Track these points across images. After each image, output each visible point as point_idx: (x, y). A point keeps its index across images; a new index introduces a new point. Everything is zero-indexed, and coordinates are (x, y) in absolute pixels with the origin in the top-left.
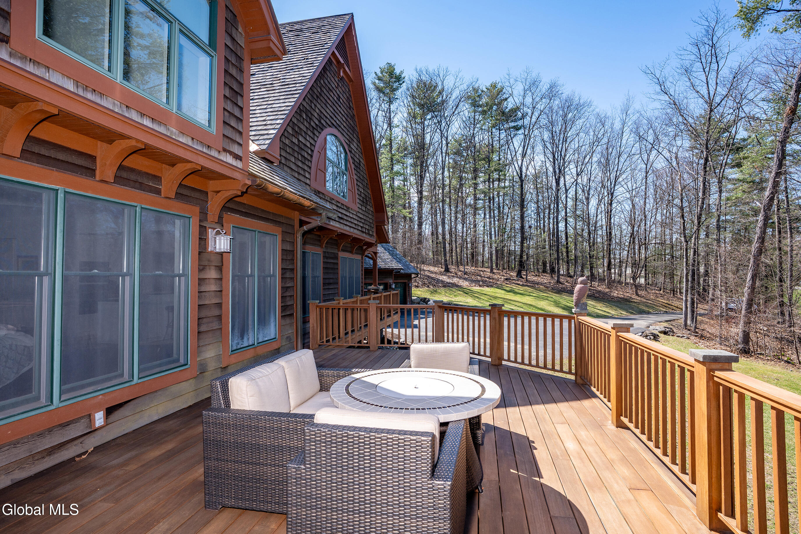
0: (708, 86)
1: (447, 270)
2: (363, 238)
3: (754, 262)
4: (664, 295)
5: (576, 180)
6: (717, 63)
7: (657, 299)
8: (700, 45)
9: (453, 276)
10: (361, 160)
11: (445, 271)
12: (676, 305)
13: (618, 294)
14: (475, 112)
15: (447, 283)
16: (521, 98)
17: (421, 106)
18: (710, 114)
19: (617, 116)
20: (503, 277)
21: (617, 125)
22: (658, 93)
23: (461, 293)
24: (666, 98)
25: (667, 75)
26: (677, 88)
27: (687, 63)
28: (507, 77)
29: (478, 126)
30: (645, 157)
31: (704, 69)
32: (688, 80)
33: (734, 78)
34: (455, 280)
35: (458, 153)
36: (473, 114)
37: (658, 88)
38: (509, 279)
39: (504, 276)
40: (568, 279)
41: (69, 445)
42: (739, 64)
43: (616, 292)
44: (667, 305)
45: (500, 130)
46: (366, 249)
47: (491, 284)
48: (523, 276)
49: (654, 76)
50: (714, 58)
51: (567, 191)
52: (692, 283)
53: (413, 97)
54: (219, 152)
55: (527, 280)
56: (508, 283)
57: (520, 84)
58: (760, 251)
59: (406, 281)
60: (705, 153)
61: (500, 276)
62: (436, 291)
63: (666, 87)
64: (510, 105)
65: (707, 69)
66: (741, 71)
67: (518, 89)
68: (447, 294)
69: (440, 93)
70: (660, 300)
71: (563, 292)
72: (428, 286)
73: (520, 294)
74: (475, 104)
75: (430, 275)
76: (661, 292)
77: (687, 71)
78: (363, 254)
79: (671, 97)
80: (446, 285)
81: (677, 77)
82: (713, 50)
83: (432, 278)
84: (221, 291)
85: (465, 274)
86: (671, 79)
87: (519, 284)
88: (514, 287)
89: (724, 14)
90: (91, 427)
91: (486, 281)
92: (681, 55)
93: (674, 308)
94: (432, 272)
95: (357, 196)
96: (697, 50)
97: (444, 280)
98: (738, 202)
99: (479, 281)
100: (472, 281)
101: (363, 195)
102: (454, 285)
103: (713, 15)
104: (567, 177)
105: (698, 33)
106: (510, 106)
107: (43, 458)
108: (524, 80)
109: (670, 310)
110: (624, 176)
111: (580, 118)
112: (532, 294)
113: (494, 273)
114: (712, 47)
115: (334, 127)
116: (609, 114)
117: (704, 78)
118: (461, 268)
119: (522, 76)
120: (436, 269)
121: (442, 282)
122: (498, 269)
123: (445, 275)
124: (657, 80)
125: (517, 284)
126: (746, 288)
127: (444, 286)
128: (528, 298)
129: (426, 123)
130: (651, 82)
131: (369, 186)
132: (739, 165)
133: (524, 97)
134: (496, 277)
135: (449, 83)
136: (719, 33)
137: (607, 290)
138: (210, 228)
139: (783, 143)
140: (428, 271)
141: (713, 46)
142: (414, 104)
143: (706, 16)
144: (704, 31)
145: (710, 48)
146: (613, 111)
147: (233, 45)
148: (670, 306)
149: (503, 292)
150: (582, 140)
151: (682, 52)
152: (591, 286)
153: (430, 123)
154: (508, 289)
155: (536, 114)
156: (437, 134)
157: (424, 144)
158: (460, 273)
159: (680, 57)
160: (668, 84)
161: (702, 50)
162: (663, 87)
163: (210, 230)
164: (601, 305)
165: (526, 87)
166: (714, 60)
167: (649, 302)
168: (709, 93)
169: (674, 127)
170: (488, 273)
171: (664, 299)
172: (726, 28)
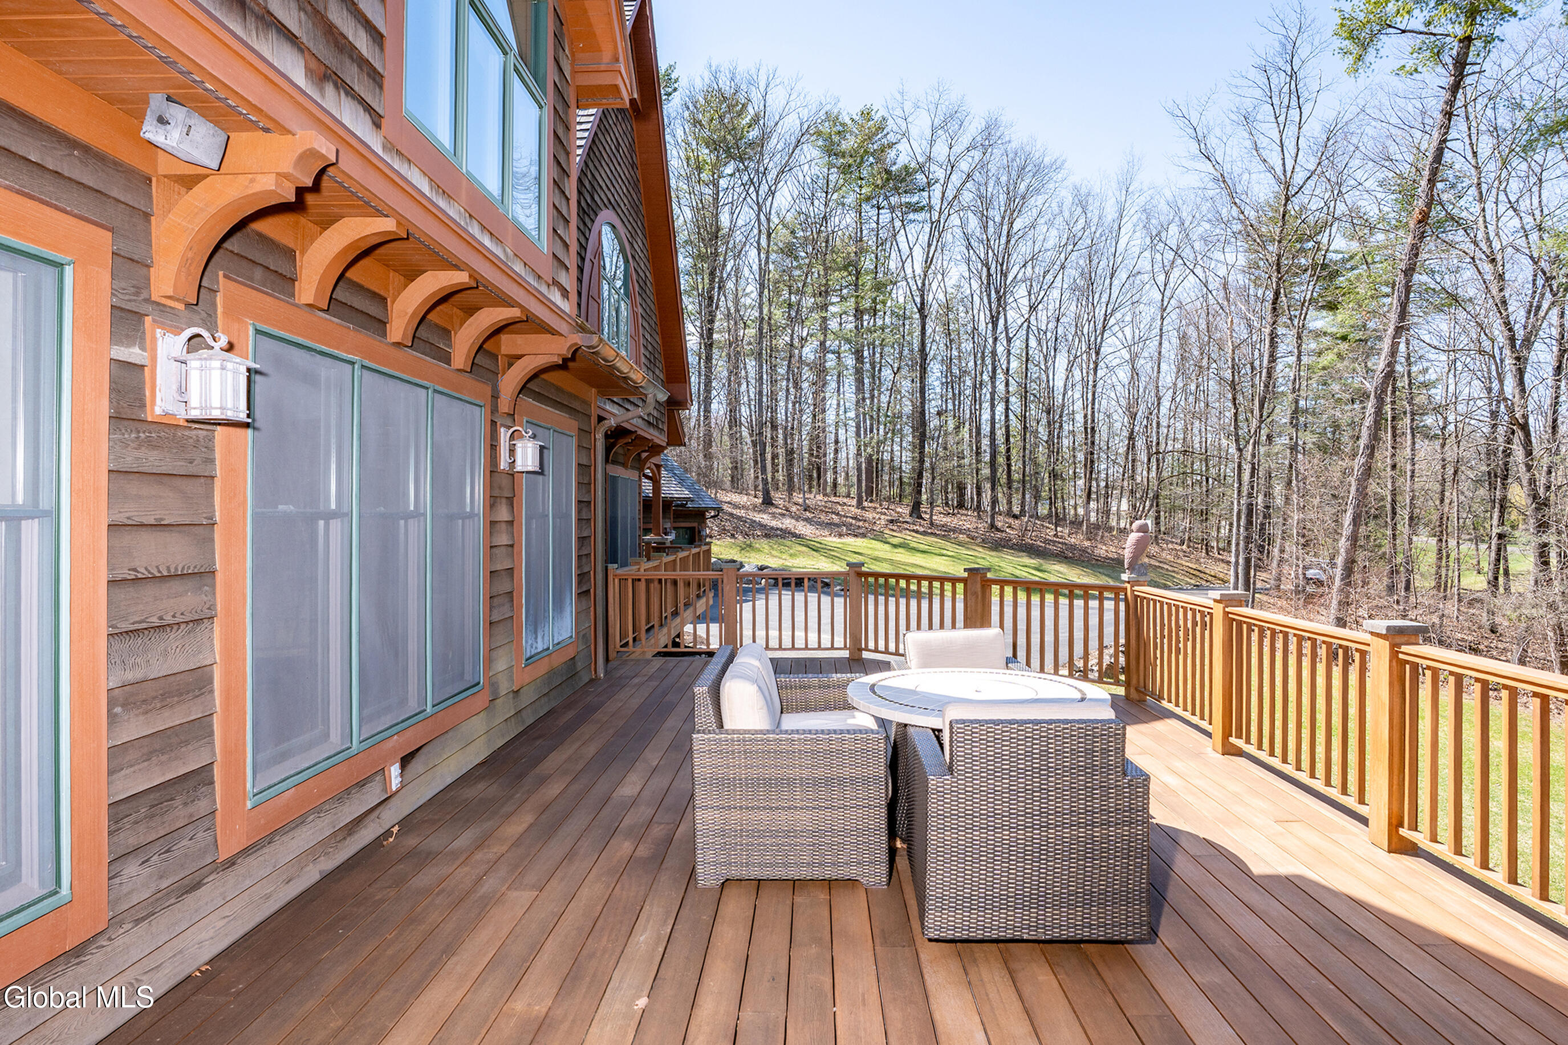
0: (1283, 151)
1: (768, 502)
2: (649, 437)
3: (1357, 490)
4: (1191, 553)
5: (1028, 320)
6: (1300, 108)
7: (1179, 561)
8: (1271, 71)
9: (783, 515)
10: (648, 274)
11: (763, 503)
12: (1213, 573)
13: (1107, 551)
14: (830, 166)
15: (772, 528)
16: (924, 143)
17: (713, 145)
18: (1285, 205)
19: (1111, 194)
20: (883, 517)
21: (1111, 213)
22: (1194, 157)
23: (804, 549)
24: (1208, 166)
25: (1211, 123)
26: (1228, 151)
27: (1248, 104)
28: (899, 97)
29: (835, 196)
30: (1161, 279)
31: (1276, 118)
32: (1247, 136)
33: (1328, 139)
34: (788, 523)
35: (789, 251)
36: (826, 170)
37: (1194, 146)
38: (897, 521)
39: (885, 514)
40: (1011, 520)
41: (367, 820)
42: (1335, 113)
43: (1104, 548)
44: (1198, 573)
45: (879, 208)
46: (648, 458)
47: (861, 531)
48: (923, 516)
49: (1187, 122)
50: (1294, 98)
51: (1009, 340)
52: (1247, 529)
53: (696, 123)
54: (549, 285)
55: (932, 524)
56: (895, 528)
57: (925, 113)
58: (1368, 471)
59: (695, 525)
60: (1274, 279)
61: (876, 515)
62: (750, 546)
63: (1208, 145)
64: (901, 157)
65: (1281, 119)
66: (1339, 126)
67: (920, 126)
68: (774, 553)
69: (756, 120)
70: (1184, 563)
71: (1004, 547)
72: (733, 536)
73: (919, 551)
74: (831, 150)
75: (734, 512)
76: (1184, 547)
77: (1246, 120)
78: (641, 469)
79: (1217, 166)
80: (770, 533)
81: (1229, 130)
82: (1293, 83)
83: (739, 518)
84: (512, 546)
85: (805, 510)
86: (1218, 132)
87: (917, 532)
88: (908, 537)
89: (1311, 18)
90: (386, 792)
91: (851, 525)
92: (1237, 87)
93: (1210, 578)
94: (736, 506)
95: (642, 350)
96: (1267, 82)
97: (764, 522)
98: (1329, 374)
99: (837, 525)
100: (822, 525)
101: (650, 348)
102: (786, 534)
103: (1294, 17)
104: (1011, 314)
105: (1268, 48)
106: (902, 161)
107: (345, 838)
108: (932, 107)
109: (1204, 583)
110: (1118, 315)
111: (1038, 191)
112: (945, 552)
113: (863, 508)
114: (1291, 76)
115: (610, 207)
116: (1096, 190)
117: (1276, 137)
118: (798, 497)
119: (930, 98)
120: (745, 498)
121: (762, 526)
122: (871, 501)
123: (764, 512)
124: (1192, 131)
125: (913, 531)
126: (1343, 539)
127: (767, 536)
128: (938, 559)
129: (723, 183)
130: (1182, 133)
131: (658, 329)
132: (1332, 307)
133: (932, 143)
134: (869, 515)
135: (776, 101)
136: (1303, 52)
137: (1087, 544)
138: (502, 425)
139: (1409, 271)
140: (729, 503)
141: (1293, 75)
142: (696, 138)
143: (1281, 16)
144: (1277, 44)
145: (1288, 79)
146: (1103, 183)
147: (560, 80)
148: (1201, 575)
149: (887, 547)
150: (1041, 237)
151: (1239, 82)
152: (1056, 535)
153: (732, 184)
154: (895, 541)
155: (956, 179)
156: (746, 208)
157: (718, 229)
158: (794, 509)
159: (1235, 90)
160: (1212, 141)
161: (1274, 80)
162: (1203, 145)
163: (502, 430)
164: (1079, 572)
165: (936, 122)
166: (1294, 103)
167: (1166, 566)
168: (1284, 164)
169: (1223, 226)
170: (853, 509)
171: (1190, 561)
172: (1316, 43)
